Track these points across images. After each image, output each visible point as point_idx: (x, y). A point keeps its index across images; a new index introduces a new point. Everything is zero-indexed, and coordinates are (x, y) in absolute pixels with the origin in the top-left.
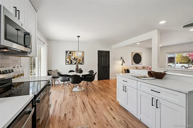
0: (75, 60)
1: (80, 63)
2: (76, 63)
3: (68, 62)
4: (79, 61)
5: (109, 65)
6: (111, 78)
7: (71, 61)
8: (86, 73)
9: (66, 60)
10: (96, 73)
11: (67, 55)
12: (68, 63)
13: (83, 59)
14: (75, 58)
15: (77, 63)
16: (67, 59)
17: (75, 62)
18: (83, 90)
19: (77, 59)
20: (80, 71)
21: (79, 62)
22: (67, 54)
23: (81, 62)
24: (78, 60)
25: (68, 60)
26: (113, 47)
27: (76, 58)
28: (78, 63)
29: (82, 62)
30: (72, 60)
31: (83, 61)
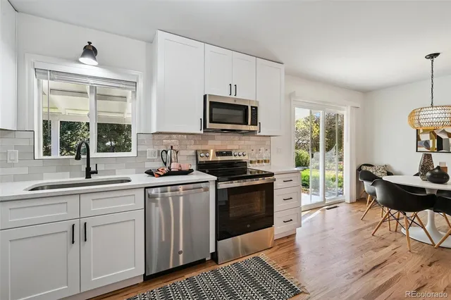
3: (426, 144)
7: (440, 140)
9: (418, 139)
12: (428, 148)
16: (421, 136)
30: (444, 136)
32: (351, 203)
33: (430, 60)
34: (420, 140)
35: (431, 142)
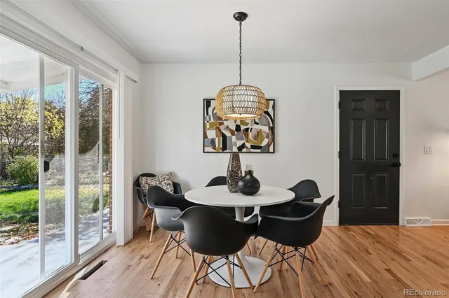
0: (241, 134)
1: (260, 148)
2: (243, 146)
3: (213, 141)
4: (256, 137)
5: (397, 156)
6: (409, 222)
7: (224, 137)
8: (275, 193)
9: (205, 136)
10: (329, 201)
11: (210, 113)
12: (214, 147)
13: (272, 129)
14: (238, 128)
15: (248, 145)
16: (208, 132)
17: (240, 143)
18: (255, 282)
19: (247, 130)
20: (246, 183)
21: (256, 143)
22: (210, 109)
23: (265, 142)
24: (250, 135)
25: (212, 134)
26: (420, 67)
27: (243, 128)
28: (253, 147)
29: (268, 145)
30: (228, 134)
31: (273, 140)
32: (127, 244)
33: (238, 22)
34: (207, 137)
35: (217, 139)
